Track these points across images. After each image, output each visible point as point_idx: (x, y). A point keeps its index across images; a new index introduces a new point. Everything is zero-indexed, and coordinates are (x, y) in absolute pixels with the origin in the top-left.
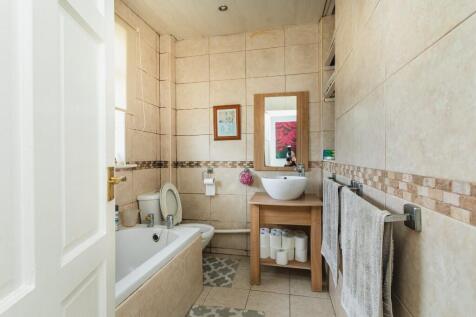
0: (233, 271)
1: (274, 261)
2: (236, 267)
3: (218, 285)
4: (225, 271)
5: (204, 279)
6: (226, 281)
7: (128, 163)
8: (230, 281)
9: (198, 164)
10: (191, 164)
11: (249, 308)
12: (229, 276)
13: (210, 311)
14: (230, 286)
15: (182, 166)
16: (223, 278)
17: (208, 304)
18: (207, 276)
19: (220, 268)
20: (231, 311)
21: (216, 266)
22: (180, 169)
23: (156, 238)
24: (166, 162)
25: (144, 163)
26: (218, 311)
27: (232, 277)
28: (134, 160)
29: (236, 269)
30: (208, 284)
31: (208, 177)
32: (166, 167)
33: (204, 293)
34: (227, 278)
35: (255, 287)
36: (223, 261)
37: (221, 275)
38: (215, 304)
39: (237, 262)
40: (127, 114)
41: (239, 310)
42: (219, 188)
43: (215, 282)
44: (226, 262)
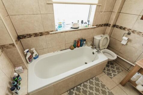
0: (116, 73)
1: (136, 85)
2: (119, 72)
3: (108, 75)
4: (114, 71)
5: (104, 69)
6: (112, 76)
7: (93, 26)
8: (112, 77)
9: (124, 29)
10: (121, 28)
11: (112, 91)
12: (114, 74)
13: (99, 82)
14: (111, 78)
15: (117, 27)
16: (111, 74)
17: (100, 79)
18: (106, 69)
19: (112, 69)
20: (105, 87)
21: (112, 67)
22: (115, 28)
23: (93, 53)
24: (110, 25)
25: (100, 25)
26: (101, 84)
27: (114, 75)
28: (96, 24)
29: (118, 73)
30: (105, 72)
31: (126, 36)
32: (109, 26)
33: (102, 74)
34: (112, 74)
35: (120, 86)
36: (115, 67)
37: (111, 72)
38: (102, 81)
39: (121, 70)
40: (97, 6)
41: (108, 89)
42: (129, 42)
43: (107, 73)
44: (116, 68)
